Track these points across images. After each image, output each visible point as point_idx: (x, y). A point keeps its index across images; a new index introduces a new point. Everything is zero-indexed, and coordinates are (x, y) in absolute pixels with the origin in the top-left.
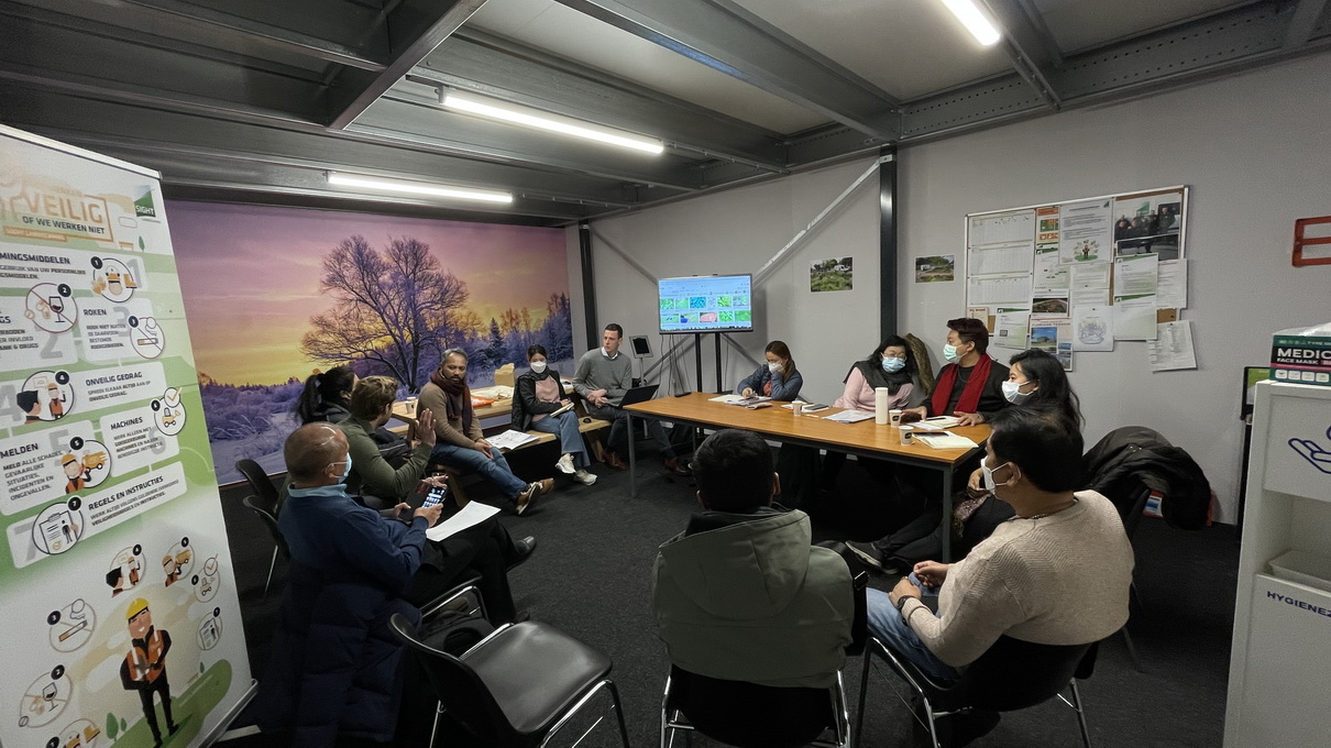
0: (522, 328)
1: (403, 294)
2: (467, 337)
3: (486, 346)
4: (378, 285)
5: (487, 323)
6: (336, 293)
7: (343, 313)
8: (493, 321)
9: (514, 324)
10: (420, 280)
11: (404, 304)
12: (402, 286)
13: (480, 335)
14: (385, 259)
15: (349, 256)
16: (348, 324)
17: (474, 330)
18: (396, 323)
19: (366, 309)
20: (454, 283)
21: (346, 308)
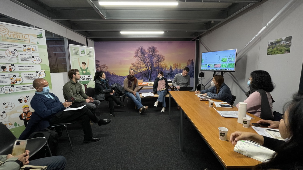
0: (179, 68)
1: (150, 59)
2: (163, 70)
3: (168, 72)
4: (145, 57)
5: (169, 67)
6: (136, 58)
7: (137, 63)
8: (171, 66)
9: (176, 67)
10: (154, 56)
11: (150, 61)
12: (150, 57)
13: (167, 69)
14: (147, 51)
15: (139, 50)
16: (138, 65)
17: (165, 68)
18: (148, 65)
19: (142, 62)
20: (162, 56)
21: (138, 62)
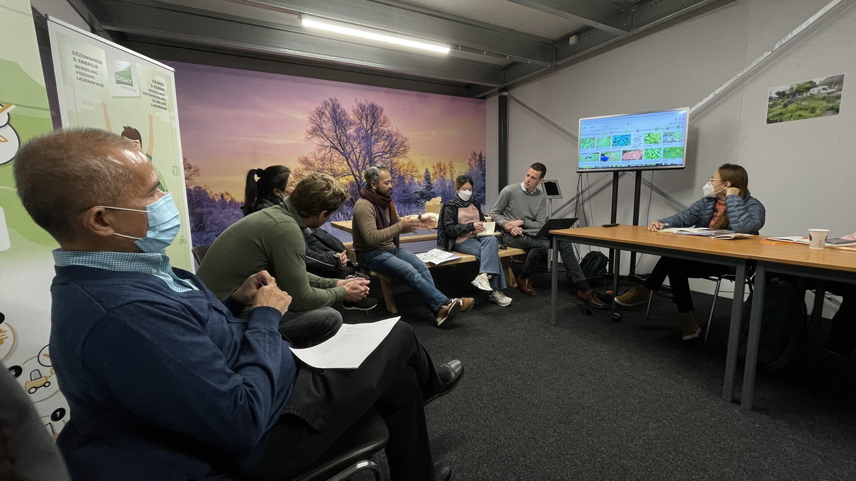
0: (448, 177)
1: (363, 145)
2: (407, 181)
3: (421, 189)
4: (346, 136)
5: (422, 172)
6: (317, 141)
7: (320, 156)
8: (427, 170)
9: (442, 174)
10: (375, 134)
11: (363, 152)
12: (363, 138)
13: (416, 180)
14: (352, 117)
15: (327, 113)
16: (324, 164)
17: (412, 176)
18: (357, 166)
19: (336, 154)
20: (400, 138)
21: (323, 152)
